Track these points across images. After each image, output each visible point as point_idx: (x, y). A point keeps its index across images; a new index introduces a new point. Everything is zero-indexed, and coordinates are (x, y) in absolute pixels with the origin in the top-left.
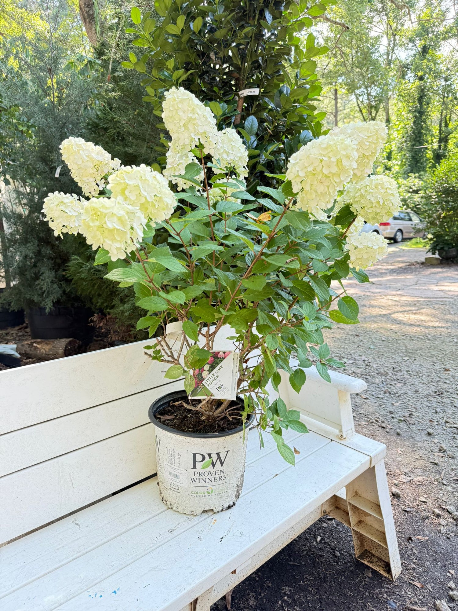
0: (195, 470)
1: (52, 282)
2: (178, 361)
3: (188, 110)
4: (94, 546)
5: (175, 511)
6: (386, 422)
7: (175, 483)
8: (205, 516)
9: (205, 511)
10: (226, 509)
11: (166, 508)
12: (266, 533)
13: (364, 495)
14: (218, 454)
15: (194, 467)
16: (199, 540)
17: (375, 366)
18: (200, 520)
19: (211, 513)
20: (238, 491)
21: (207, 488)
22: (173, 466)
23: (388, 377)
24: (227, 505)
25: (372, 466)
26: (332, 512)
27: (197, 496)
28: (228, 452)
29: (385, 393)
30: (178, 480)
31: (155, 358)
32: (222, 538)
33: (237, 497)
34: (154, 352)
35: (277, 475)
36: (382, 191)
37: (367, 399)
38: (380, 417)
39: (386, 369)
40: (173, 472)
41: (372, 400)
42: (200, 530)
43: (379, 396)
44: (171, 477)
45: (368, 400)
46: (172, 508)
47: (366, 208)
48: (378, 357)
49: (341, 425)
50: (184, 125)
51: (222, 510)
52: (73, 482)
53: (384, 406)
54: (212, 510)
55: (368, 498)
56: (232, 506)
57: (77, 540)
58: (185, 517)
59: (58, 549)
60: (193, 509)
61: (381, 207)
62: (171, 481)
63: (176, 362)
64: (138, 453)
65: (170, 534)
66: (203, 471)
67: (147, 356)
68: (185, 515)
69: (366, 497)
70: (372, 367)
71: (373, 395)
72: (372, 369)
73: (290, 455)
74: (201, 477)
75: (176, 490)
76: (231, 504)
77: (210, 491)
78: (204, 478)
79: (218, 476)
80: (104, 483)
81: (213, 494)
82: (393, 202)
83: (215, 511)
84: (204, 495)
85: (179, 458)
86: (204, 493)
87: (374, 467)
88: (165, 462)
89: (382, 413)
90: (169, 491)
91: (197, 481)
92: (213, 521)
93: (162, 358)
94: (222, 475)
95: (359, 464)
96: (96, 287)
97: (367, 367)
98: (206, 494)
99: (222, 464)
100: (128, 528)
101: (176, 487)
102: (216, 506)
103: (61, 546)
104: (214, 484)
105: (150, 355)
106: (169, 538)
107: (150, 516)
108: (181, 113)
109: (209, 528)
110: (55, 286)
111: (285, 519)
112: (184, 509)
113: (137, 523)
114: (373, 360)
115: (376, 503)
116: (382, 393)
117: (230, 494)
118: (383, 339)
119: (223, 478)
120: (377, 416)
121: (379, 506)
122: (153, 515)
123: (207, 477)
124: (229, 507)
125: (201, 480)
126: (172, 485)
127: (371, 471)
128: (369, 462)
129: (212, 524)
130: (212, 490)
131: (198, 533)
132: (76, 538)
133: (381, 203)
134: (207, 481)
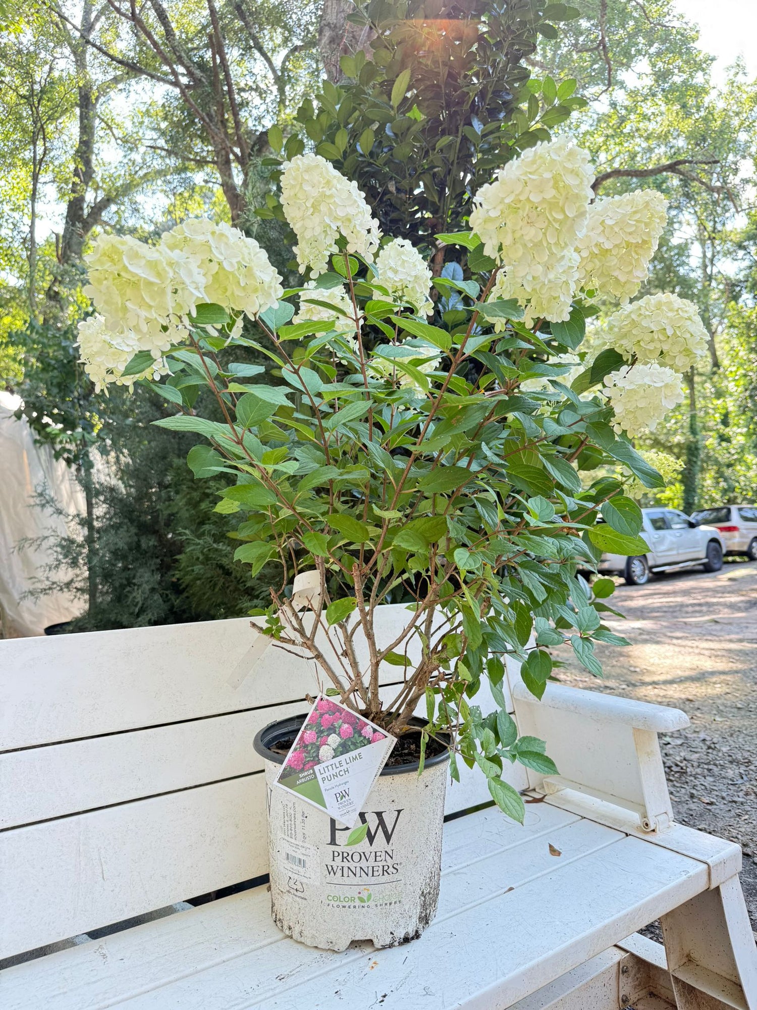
0: (333, 848)
1: (153, 590)
2: (313, 641)
3: (320, 182)
4: (125, 996)
5: (297, 942)
6: (751, 845)
7: (296, 877)
8: (356, 954)
9: (356, 944)
10: (401, 944)
11: (281, 935)
12: (476, 994)
13: (704, 962)
14: (379, 815)
15: (333, 842)
16: (337, 998)
17: (724, 749)
18: (344, 962)
19: (369, 950)
20: (424, 906)
21: (357, 889)
22: (293, 841)
23: (752, 767)
24: (400, 934)
25: (713, 886)
26: (642, 1002)
27: (338, 906)
28: (399, 811)
29: (747, 794)
30: (301, 870)
31: (268, 632)
32: (384, 996)
33: (425, 919)
34: (267, 621)
35: (511, 889)
36: (670, 314)
37: (711, 804)
38: (739, 837)
39: (746, 754)
40: (294, 854)
41: (723, 806)
42: (341, 979)
43: (736, 799)
44: (289, 866)
45: (714, 807)
46: (291, 937)
47: (641, 343)
48: (731, 735)
49: (644, 806)
50: (313, 206)
51: (391, 946)
52: (105, 867)
53: (747, 817)
54: (370, 942)
55: (716, 970)
56: (413, 938)
57: (95, 982)
58: (316, 954)
59: (54, 997)
60: (331, 936)
61: (670, 340)
62: (290, 874)
63: (309, 643)
64: (237, 826)
65: (280, 983)
66: (350, 850)
67: (255, 632)
68: (316, 951)
69: (710, 967)
70: (719, 751)
71: (723, 798)
72: (720, 754)
73: (515, 804)
74: (346, 864)
75: (299, 894)
76: (412, 934)
77: (365, 895)
78: (352, 865)
79: (380, 864)
80: (164, 877)
81: (372, 903)
82: (692, 330)
83: (378, 944)
84: (352, 904)
85: (303, 822)
86: (352, 899)
87: (718, 888)
88: (280, 835)
89: (743, 830)
90: (286, 896)
91: (339, 873)
92: (371, 963)
93: (282, 634)
94: (390, 862)
95: (684, 877)
96: (216, 590)
97: (710, 751)
98: (357, 903)
99: (388, 837)
100: (199, 968)
101: (299, 887)
102: (379, 933)
103: (62, 991)
104: (373, 880)
105: (261, 629)
106: (277, 991)
107: (246, 949)
108: (307, 188)
109: (362, 975)
110: (156, 597)
111: (522, 969)
112: (313, 937)
113: (217, 960)
114: (720, 739)
115: (734, 979)
116: (741, 794)
117: (407, 907)
118: (739, 706)
119: (391, 869)
120: (734, 835)
121: (741, 986)
122: (253, 947)
123: (358, 865)
124: (406, 940)
125: (346, 870)
126: (292, 882)
127: (712, 896)
128: (705, 877)
129: (367, 969)
130: (370, 895)
131: (337, 983)
132: (93, 980)
133: (669, 332)
134: (358, 875)
